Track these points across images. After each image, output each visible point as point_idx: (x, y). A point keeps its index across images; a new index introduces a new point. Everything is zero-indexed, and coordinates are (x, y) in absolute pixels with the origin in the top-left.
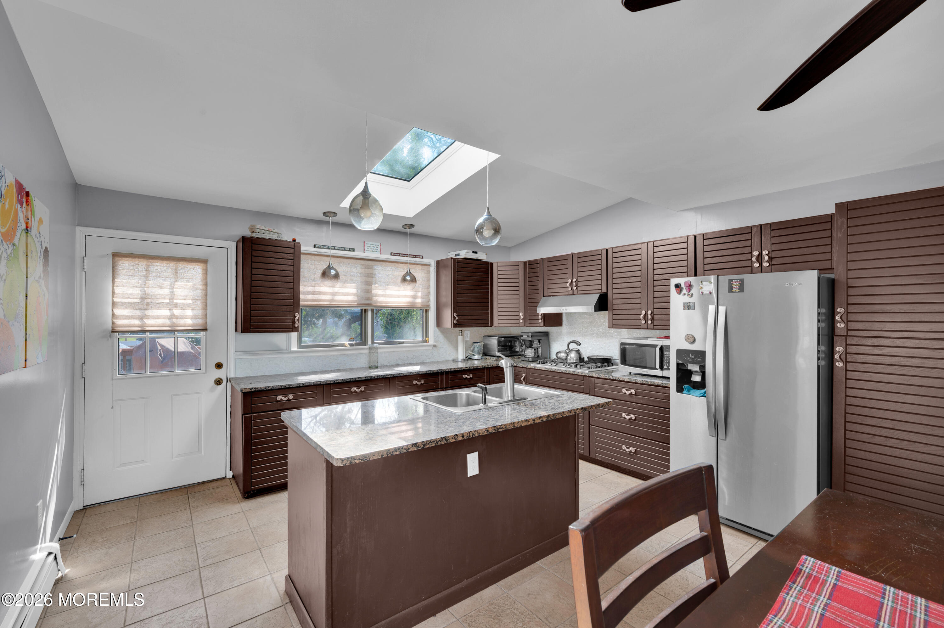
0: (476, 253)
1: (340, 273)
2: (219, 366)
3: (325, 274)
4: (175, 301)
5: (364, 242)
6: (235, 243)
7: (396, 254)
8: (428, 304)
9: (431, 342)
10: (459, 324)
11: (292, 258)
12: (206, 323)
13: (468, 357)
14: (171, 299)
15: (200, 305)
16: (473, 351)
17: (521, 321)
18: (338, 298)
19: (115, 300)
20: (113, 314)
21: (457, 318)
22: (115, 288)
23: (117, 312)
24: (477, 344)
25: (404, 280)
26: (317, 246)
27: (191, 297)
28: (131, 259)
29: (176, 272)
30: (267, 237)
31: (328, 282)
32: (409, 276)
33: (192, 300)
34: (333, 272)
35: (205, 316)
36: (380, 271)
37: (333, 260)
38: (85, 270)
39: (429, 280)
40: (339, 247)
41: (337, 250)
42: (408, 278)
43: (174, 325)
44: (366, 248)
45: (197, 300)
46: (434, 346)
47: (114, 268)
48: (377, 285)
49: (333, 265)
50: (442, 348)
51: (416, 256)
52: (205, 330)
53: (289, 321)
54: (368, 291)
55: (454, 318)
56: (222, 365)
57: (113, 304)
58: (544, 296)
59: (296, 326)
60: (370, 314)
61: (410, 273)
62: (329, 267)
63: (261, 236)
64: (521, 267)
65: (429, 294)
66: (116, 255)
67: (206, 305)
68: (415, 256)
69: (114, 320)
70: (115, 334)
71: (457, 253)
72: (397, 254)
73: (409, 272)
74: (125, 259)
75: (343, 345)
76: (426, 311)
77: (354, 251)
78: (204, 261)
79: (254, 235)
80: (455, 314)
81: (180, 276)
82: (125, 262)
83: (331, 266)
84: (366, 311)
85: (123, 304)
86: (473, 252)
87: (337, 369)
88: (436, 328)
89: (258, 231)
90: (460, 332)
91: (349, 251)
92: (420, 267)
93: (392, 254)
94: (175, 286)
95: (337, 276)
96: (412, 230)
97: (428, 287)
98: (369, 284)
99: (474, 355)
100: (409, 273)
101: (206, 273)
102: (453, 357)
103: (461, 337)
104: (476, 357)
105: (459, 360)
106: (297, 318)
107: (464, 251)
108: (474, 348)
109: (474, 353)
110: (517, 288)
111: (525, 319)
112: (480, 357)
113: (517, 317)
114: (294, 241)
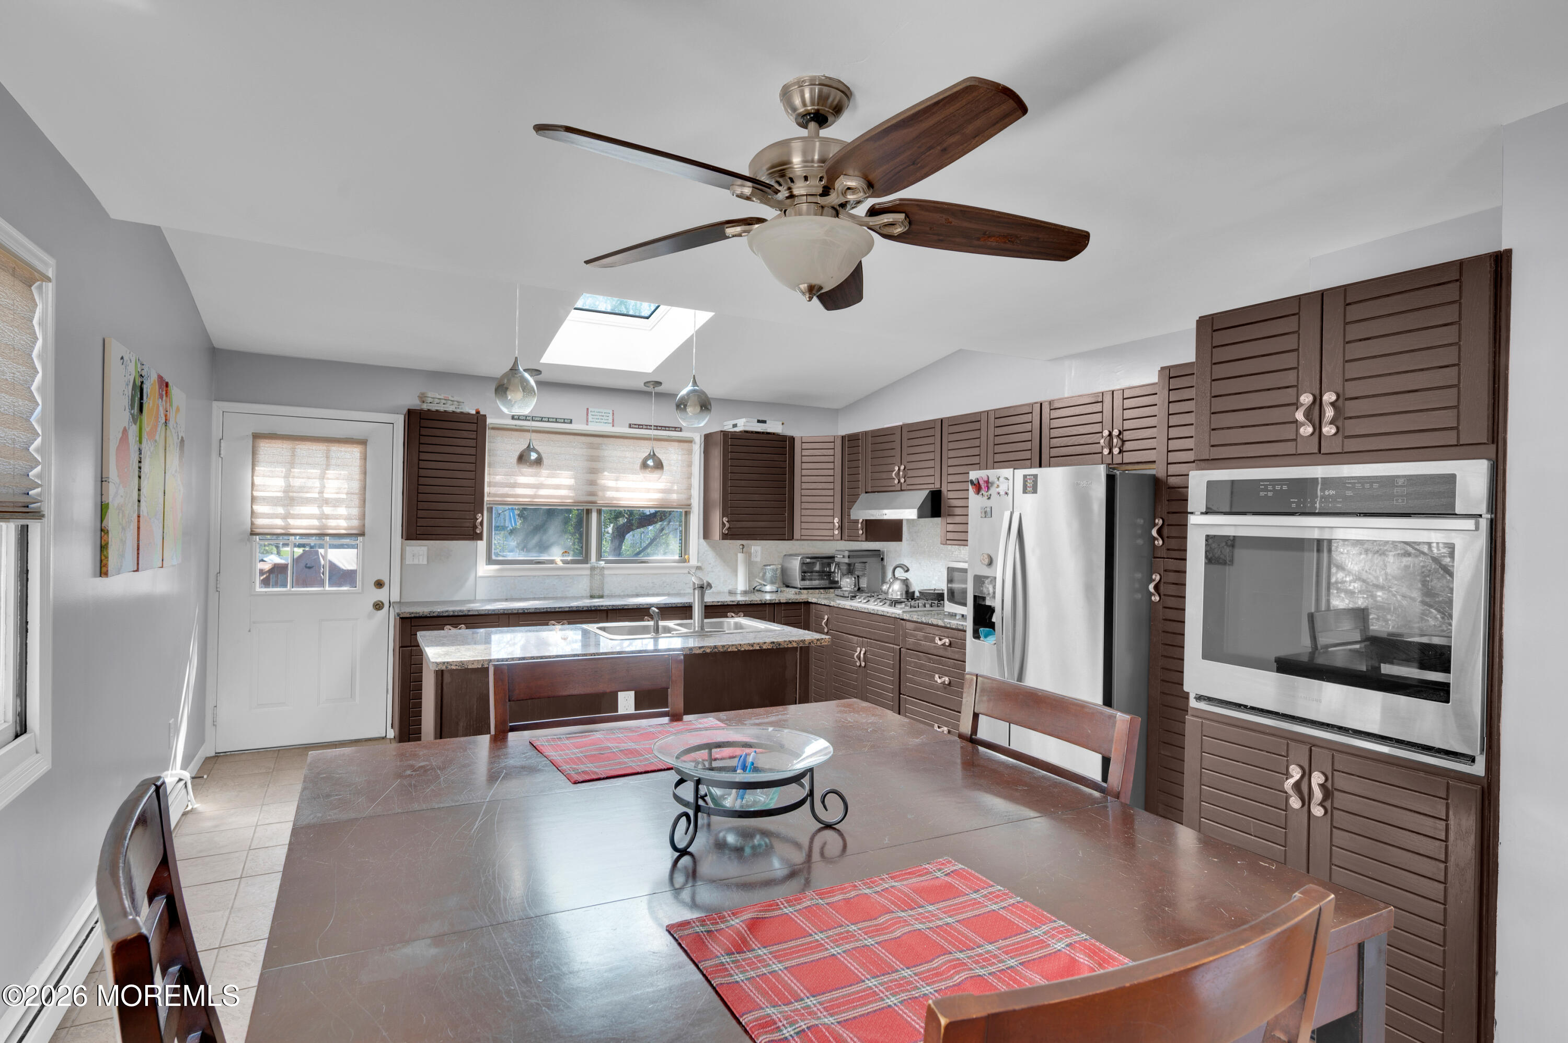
0: (764, 422)
1: (544, 456)
2: (379, 584)
3: (522, 458)
4: (326, 496)
5: (588, 409)
6: (403, 416)
7: (637, 426)
8: (688, 503)
9: (693, 561)
10: (730, 535)
11: (474, 436)
12: (364, 525)
13: (756, 588)
14: (321, 492)
15: (356, 500)
16: (763, 578)
17: (836, 532)
18: (542, 492)
19: (255, 494)
20: (252, 512)
21: (727, 525)
22: (255, 478)
23: (258, 508)
24: (769, 567)
25: (644, 465)
26: (515, 417)
27: (345, 491)
28: (274, 441)
29: (328, 457)
30: (442, 408)
31: (526, 470)
32: (651, 460)
33: (347, 494)
34: (534, 456)
35: (363, 517)
36: (614, 452)
37: (534, 435)
38: (222, 456)
39: (690, 465)
40: (548, 418)
41: (545, 421)
42: (650, 463)
43: (325, 527)
44: (590, 417)
45: (353, 494)
46: (698, 568)
47: (254, 453)
48: (606, 473)
49: (536, 445)
50: (712, 572)
51: (669, 427)
52: (363, 530)
53: (468, 525)
54: (592, 483)
55: (724, 525)
56: (384, 584)
57: (252, 499)
58: (866, 493)
59: (478, 532)
60: (594, 516)
61: (654, 454)
62: (529, 449)
63: (434, 407)
64: (839, 443)
65: (689, 488)
66: (256, 437)
67: (364, 501)
68: (668, 429)
69: (253, 520)
70: (254, 537)
71: (734, 422)
72: (639, 425)
73: (652, 454)
74: (267, 441)
75: (552, 562)
76: (687, 514)
77: (571, 422)
78: (363, 442)
79: (425, 407)
80: (725, 519)
81: (333, 462)
82: (266, 445)
83: (532, 447)
84: (588, 512)
85: (264, 499)
86: (759, 421)
87: (543, 596)
88: (702, 540)
89: (430, 400)
90: (741, 547)
91: (564, 422)
92: (676, 444)
93: (630, 426)
94: (326, 476)
95: (539, 462)
96: (658, 389)
97: (689, 476)
98: (594, 471)
99: (765, 585)
100: (653, 456)
101: (364, 458)
102: (730, 587)
103: (740, 556)
104: (768, 588)
105: (739, 592)
106: (479, 520)
107: (744, 420)
108: (765, 573)
109: (764, 580)
110: (831, 479)
111: (841, 528)
112: (774, 588)
113: (831, 526)
114: (478, 412)
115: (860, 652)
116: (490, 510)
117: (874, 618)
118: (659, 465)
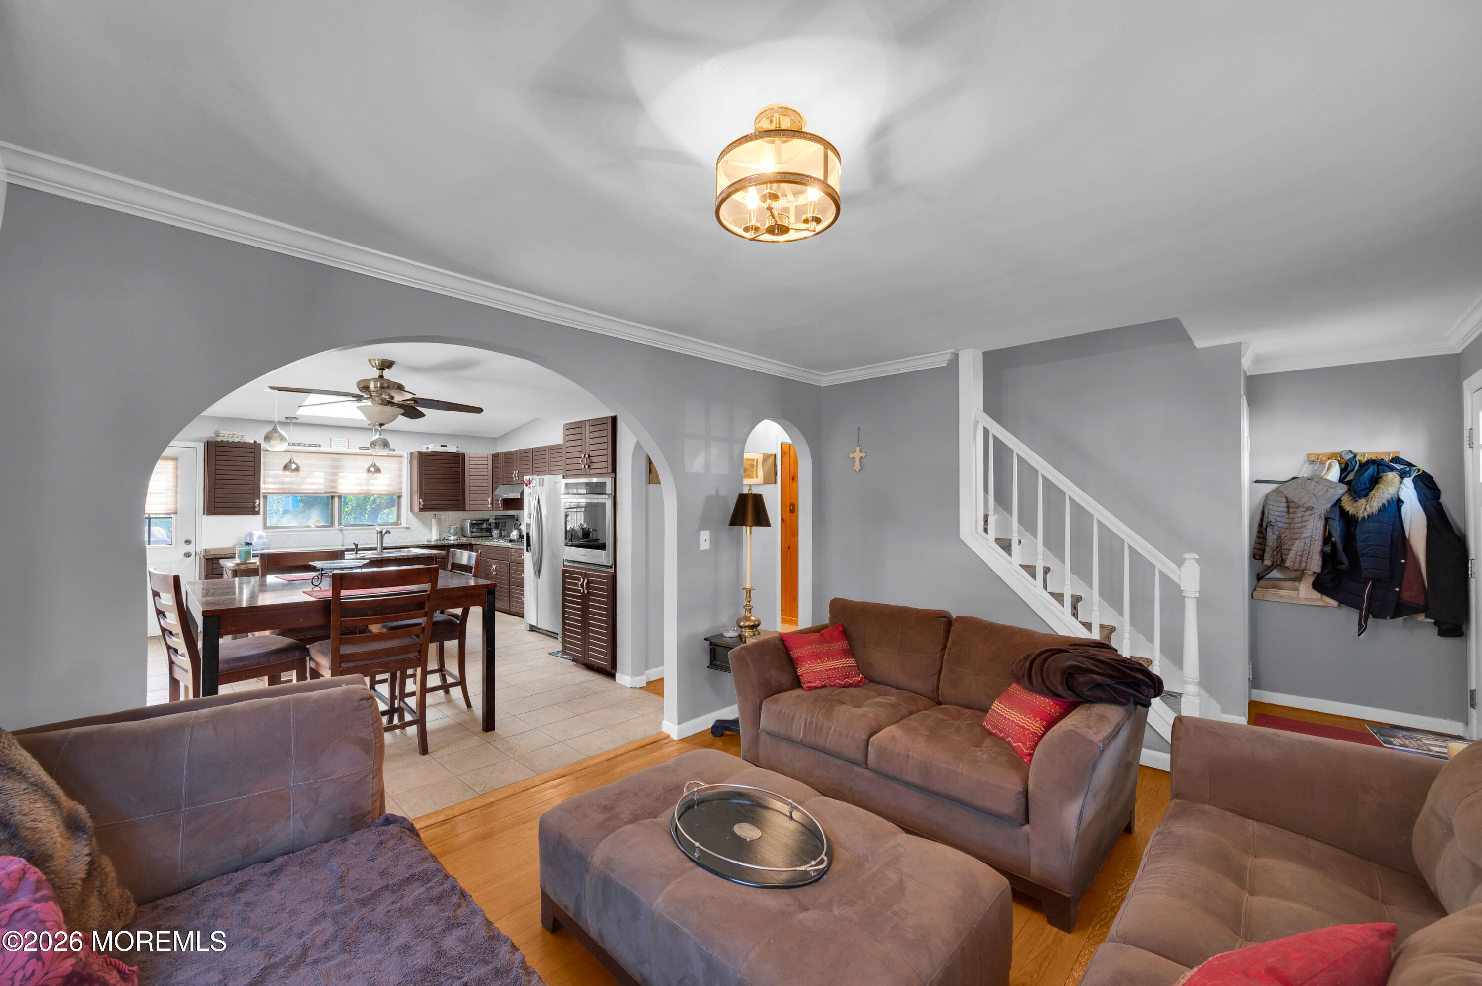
0: (446, 446)
1: (301, 466)
2: (188, 542)
3: (286, 468)
5: (331, 438)
6: (203, 444)
7: (365, 448)
8: (400, 491)
9: (404, 524)
10: (424, 509)
11: (253, 456)
12: (177, 508)
13: (445, 538)
15: (171, 493)
16: (449, 532)
17: (489, 506)
18: (301, 487)
21: (422, 503)
24: (452, 527)
25: (369, 471)
30: (231, 440)
31: (288, 473)
33: (164, 489)
34: (294, 466)
35: (176, 503)
36: (348, 463)
37: (296, 455)
39: (400, 470)
40: (305, 444)
41: (303, 446)
42: (372, 469)
44: (333, 443)
45: (168, 489)
46: (407, 528)
48: (341, 475)
49: (295, 460)
50: (416, 530)
52: (176, 513)
53: (249, 506)
54: (335, 481)
55: (420, 503)
56: (191, 542)
58: (503, 484)
59: (257, 510)
60: (337, 500)
61: (375, 465)
62: (291, 462)
63: (225, 439)
64: (490, 458)
65: (400, 483)
67: (177, 494)
71: (427, 446)
73: (373, 464)
75: (309, 527)
76: (399, 497)
77: (319, 446)
78: (175, 459)
79: (219, 439)
80: (421, 500)
83: (293, 461)
84: (333, 497)
86: (442, 446)
88: (409, 512)
89: (222, 435)
90: (434, 515)
91: (315, 446)
92: (391, 458)
93: (360, 448)
95: (297, 469)
97: (400, 476)
98: (335, 474)
99: (450, 537)
101: (176, 468)
102: (429, 539)
103: (434, 521)
104: (452, 538)
105: (433, 540)
106: (257, 504)
107: (432, 445)
108: (450, 530)
109: (450, 534)
110: (486, 477)
111: (492, 504)
112: (456, 538)
113: (486, 503)
114: (255, 442)
115: (494, 567)
116: (265, 497)
117: (499, 549)
118: (378, 470)
